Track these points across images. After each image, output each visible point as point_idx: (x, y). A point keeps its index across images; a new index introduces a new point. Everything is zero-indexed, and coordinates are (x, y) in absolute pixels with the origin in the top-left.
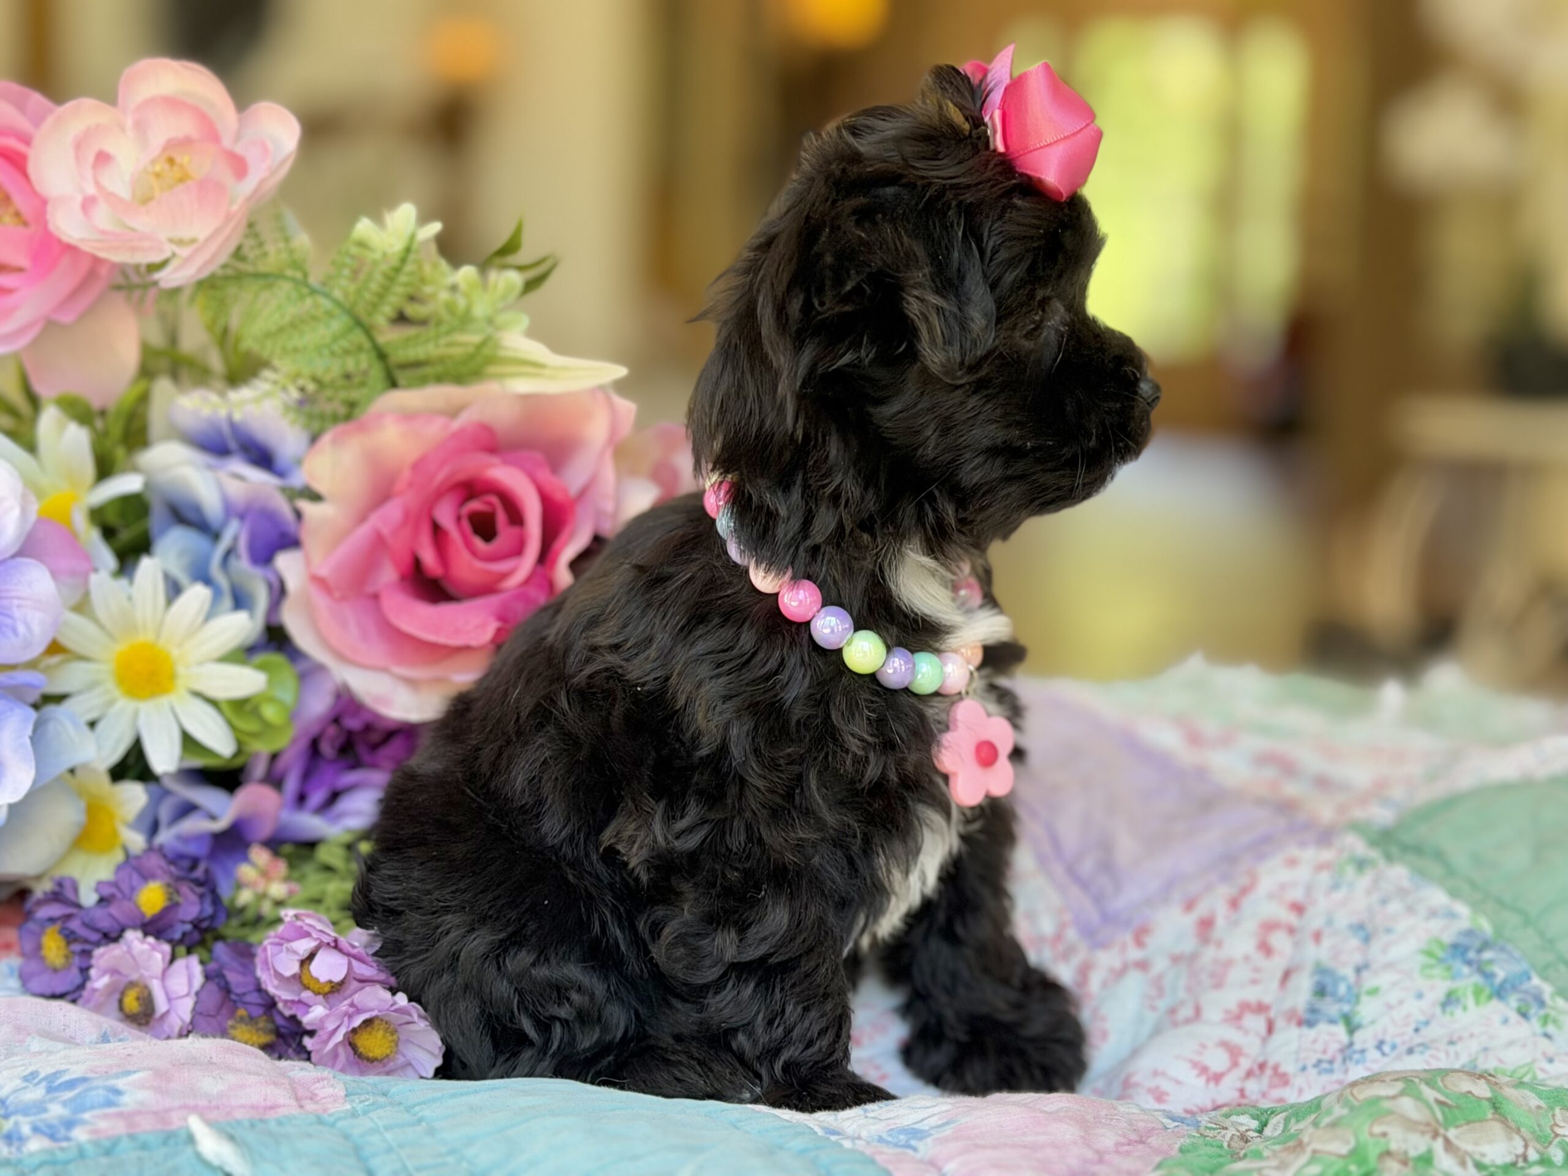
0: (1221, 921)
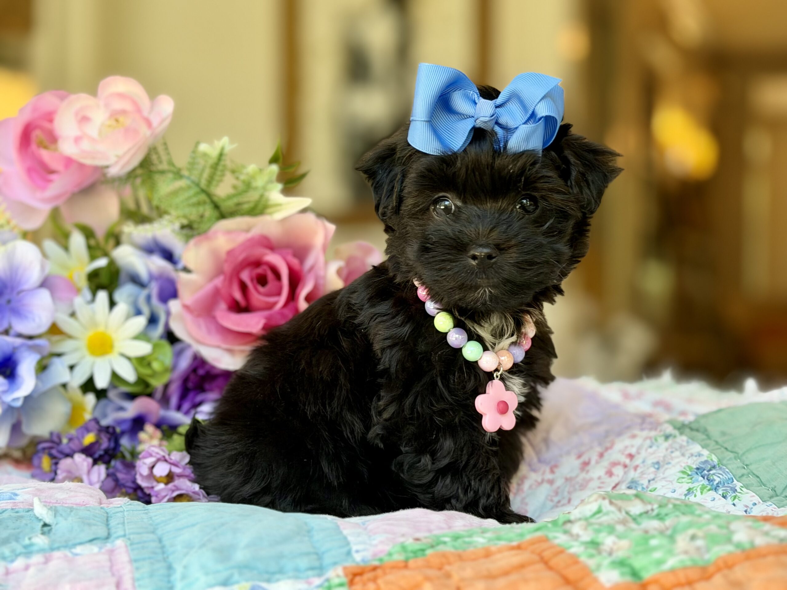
0: (593, 462)
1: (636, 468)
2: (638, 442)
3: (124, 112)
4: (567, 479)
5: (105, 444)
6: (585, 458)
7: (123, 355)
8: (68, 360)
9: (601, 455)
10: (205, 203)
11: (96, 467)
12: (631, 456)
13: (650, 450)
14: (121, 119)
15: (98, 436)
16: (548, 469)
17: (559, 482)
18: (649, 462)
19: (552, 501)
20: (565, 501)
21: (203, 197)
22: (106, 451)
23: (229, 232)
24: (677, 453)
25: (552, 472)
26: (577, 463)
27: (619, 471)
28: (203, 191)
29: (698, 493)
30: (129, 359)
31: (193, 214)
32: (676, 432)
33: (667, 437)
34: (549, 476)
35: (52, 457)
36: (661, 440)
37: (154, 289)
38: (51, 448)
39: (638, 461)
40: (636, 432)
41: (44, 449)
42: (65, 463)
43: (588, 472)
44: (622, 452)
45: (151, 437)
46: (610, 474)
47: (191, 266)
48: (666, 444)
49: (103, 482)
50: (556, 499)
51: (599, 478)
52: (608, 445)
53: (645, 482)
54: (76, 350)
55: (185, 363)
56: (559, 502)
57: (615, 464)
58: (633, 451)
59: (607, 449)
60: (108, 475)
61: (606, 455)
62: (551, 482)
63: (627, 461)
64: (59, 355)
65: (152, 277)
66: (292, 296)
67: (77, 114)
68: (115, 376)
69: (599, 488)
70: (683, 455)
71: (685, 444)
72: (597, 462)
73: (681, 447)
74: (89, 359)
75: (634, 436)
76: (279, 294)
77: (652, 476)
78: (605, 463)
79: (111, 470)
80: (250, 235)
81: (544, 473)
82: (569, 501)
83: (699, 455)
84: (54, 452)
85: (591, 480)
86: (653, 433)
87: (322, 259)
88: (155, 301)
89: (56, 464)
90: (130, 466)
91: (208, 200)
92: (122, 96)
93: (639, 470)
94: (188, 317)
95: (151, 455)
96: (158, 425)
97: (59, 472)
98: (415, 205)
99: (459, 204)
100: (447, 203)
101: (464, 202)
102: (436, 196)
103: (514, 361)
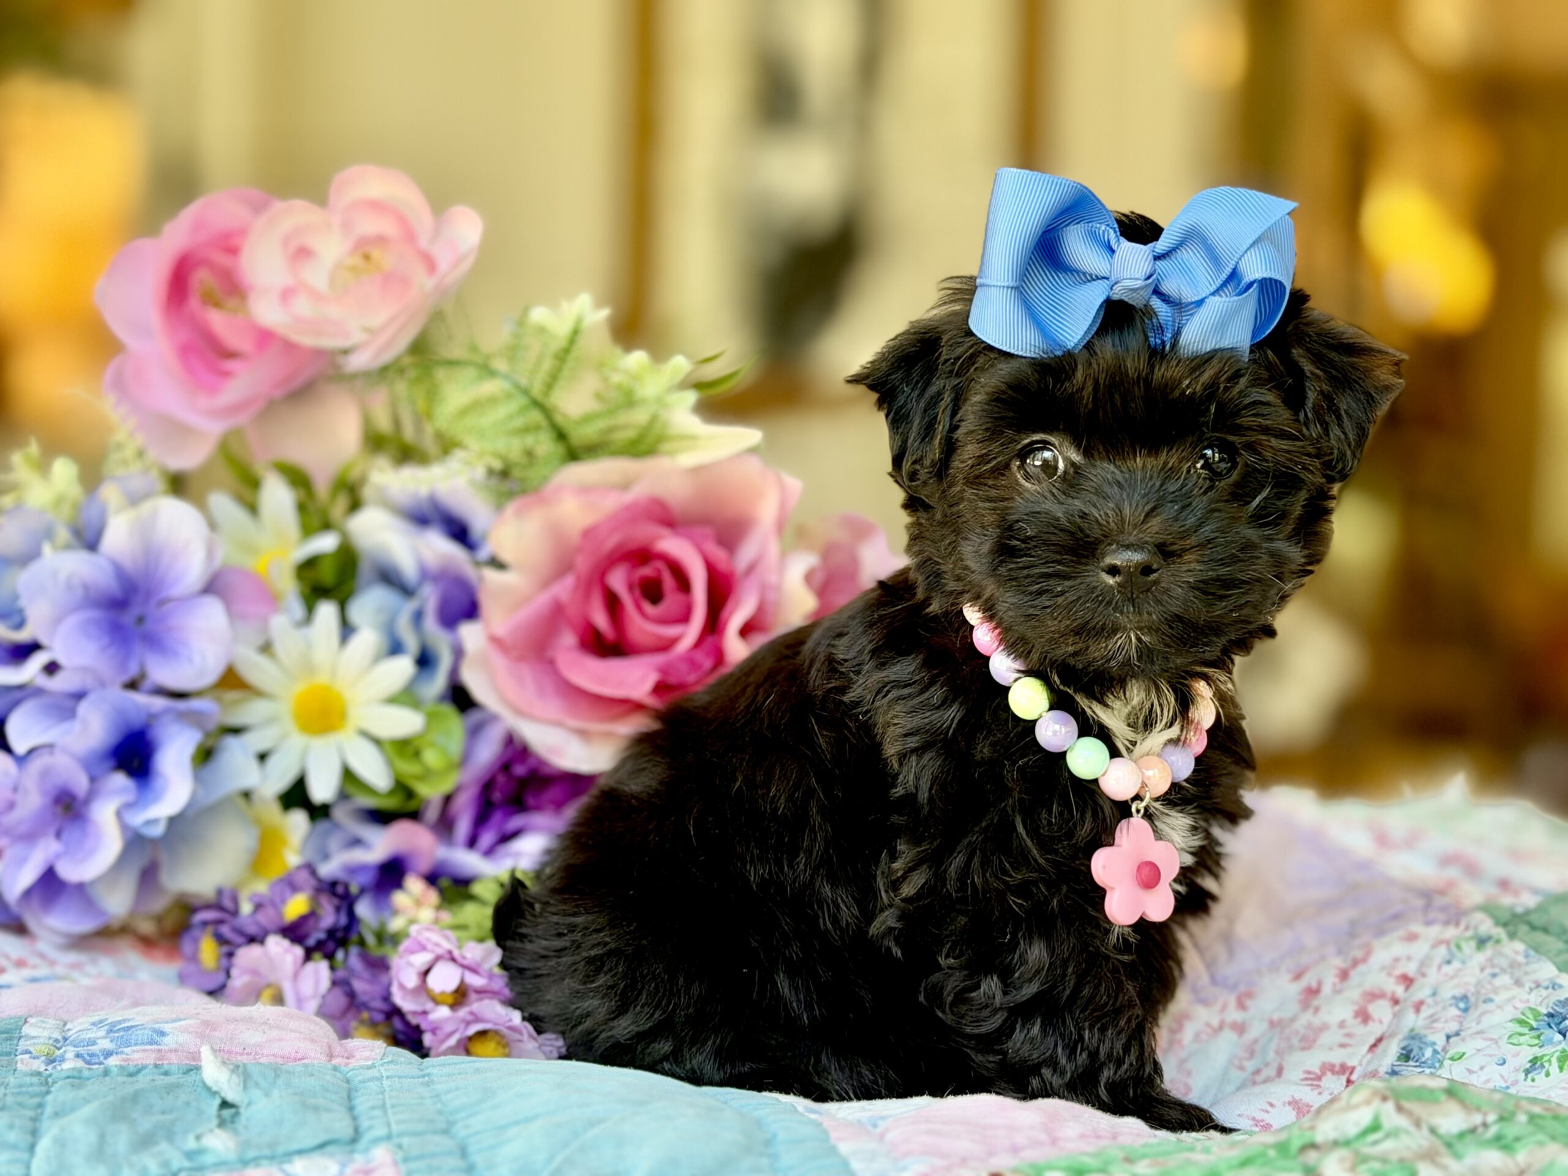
0: (1327, 989)
1: (1418, 1007)
2: (1420, 949)
3: (381, 240)
4: (1272, 1024)
5: (329, 918)
6: (1309, 980)
7: (365, 734)
8: (255, 741)
9: (1344, 975)
10: (537, 428)
11: (310, 966)
12: (1407, 981)
13: (1447, 969)
14: (376, 254)
15: (315, 900)
16: (1232, 1000)
17: (1257, 1030)
18: (1448, 991)
19: (1241, 1068)
20: (1270, 1072)
21: (536, 416)
22: (331, 933)
23: (585, 490)
24: (1505, 980)
25: (1241, 1006)
26: (1294, 989)
27: (1381, 1011)
28: (537, 404)
29: (1554, 1068)
30: (377, 742)
31: (514, 448)
32: (1500, 932)
33: (1482, 942)
34: (1234, 1015)
35: (221, 940)
36: (1469, 947)
37: (430, 597)
38: (220, 922)
39: (1421, 992)
40: (1416, 928)
41: (205, 924)
42: (248, 955)
43: (1317, 1010)
44: (1388, 969)
45: (419, 903)
46: (1364, 1016)
47: (505, 556)
48: (1481, 957)
49: (324, 997)
50: (1250, 1066)
51: (1342, 1025)
52: (1359, 954)
53: (1440, 1040)
54: (271, 721)
55: (487, 752)
56: (1258, 1072)
57: (1374, 996)
58: (1411, 969)
59: (1355, 963)
60: (335, 983)
61: (1354, 974)
62: (1240, 1028)
63: (1400, 991)
64: (236, 731)
65: (425, 575)
66: (714, 625)
67: (286, 241)
68: (348, 776)
69: (1343, 1046)
70: (1518, 983)
71: (1521, 959)
72: (1337, 991)
73: (1514, 965)
74: (297, 741)
75: (1412, 938)
76: (684, 618)
77: (1453, 1027)
78: (1353, 993)
79: (341, 974)
80: (629, 497)
81: (1224, 1008)
82: (1280, 1071)
83: (1555, 986)
84: (225, 930)
85: (1324, 1027)
86: (1451, 932)
87: (773, 549)
88: (431, 624)
89: (230, 955)
90: (379, 966)
91: (544, 423)
92: (377, 206)
93: (1425, 1012)
94: (500, 662)
95: (423, 948)
96: (432, 878)
97: (234, 972)
98: (982, 459)
99: (1076, 457)
100: (1047, 454)
101: (1087, 453)
102: (1026, 441)
103: (1173, 778)
